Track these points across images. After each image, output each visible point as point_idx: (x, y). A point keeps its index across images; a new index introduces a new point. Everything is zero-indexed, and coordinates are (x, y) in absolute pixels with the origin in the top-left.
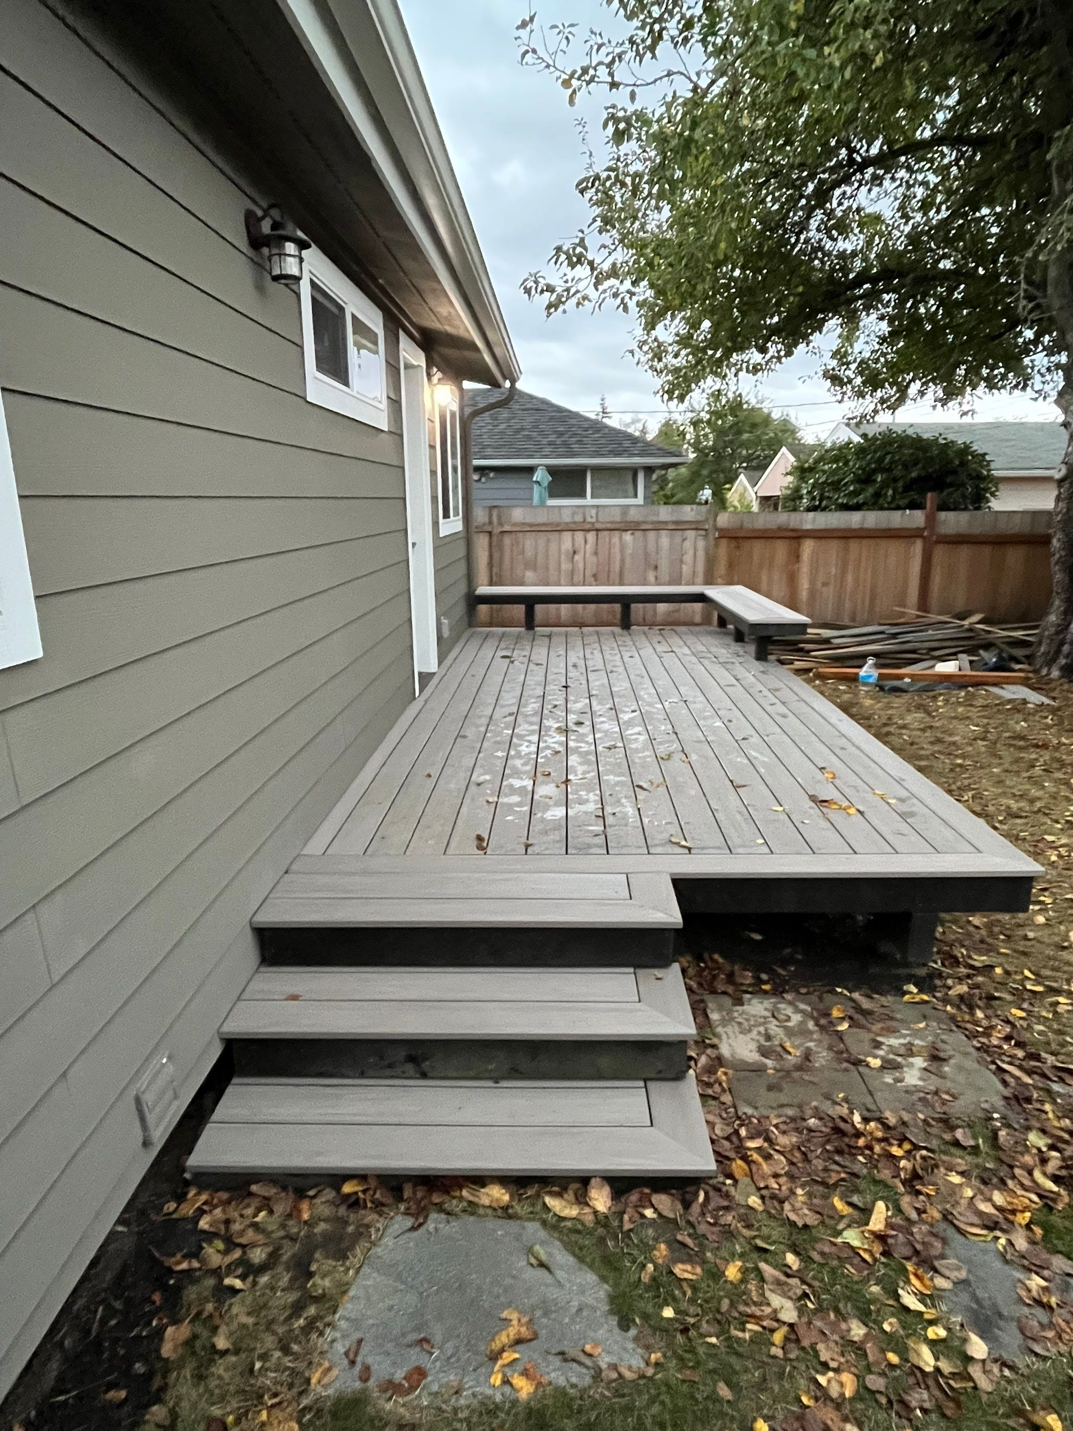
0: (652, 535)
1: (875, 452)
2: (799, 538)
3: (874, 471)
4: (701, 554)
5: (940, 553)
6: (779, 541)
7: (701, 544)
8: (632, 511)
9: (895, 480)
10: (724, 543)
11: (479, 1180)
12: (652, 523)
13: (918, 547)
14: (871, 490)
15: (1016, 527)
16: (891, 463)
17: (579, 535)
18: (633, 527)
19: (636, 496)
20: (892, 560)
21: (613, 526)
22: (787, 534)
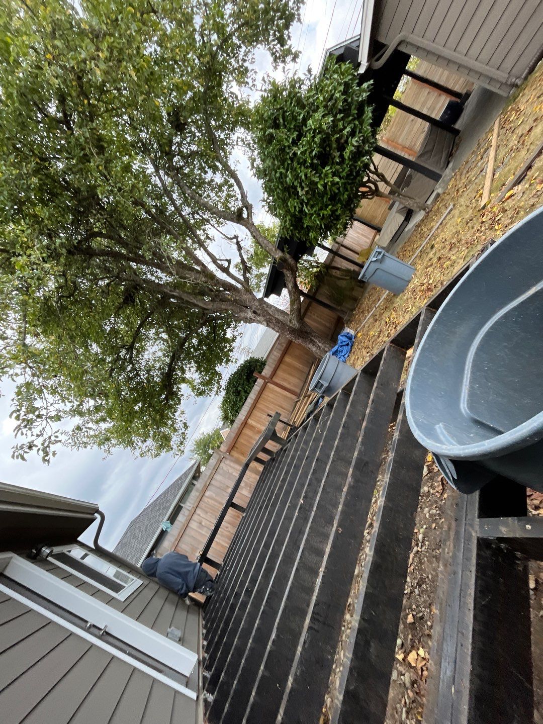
0: (212, 482)
1: (231, 387)
4: (232, 464)
7: (228, 462)
9: (243, 384)
10: (233, 453)
21: (200, 498)
22: (243, 426)
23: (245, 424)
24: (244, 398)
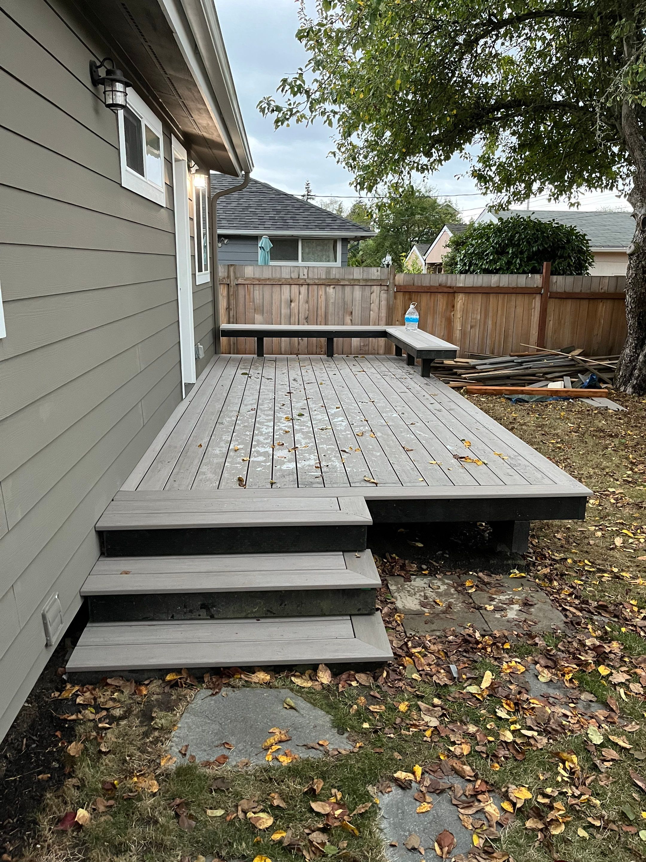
0: (348, 289)
1: (508, 232)
2: (455, 292)
3: (507, 246)
4: (384, 303)
5: (552, 305)
6: (440, 296)
7: (384, 296)
8: (334, 272)
9: (522, 253)
10: (400, 296)
11: (250, 669)
12: (349, 280)
13: (537, 302)
14: (504, 259)
15: (605, 287)
16: (519, 240)
17: (295, 288)
18: (335, 283)
19: (336, 261)
20: (519, 310)
21: (321, 282)
23: (452, 291)
24: (497, 266)
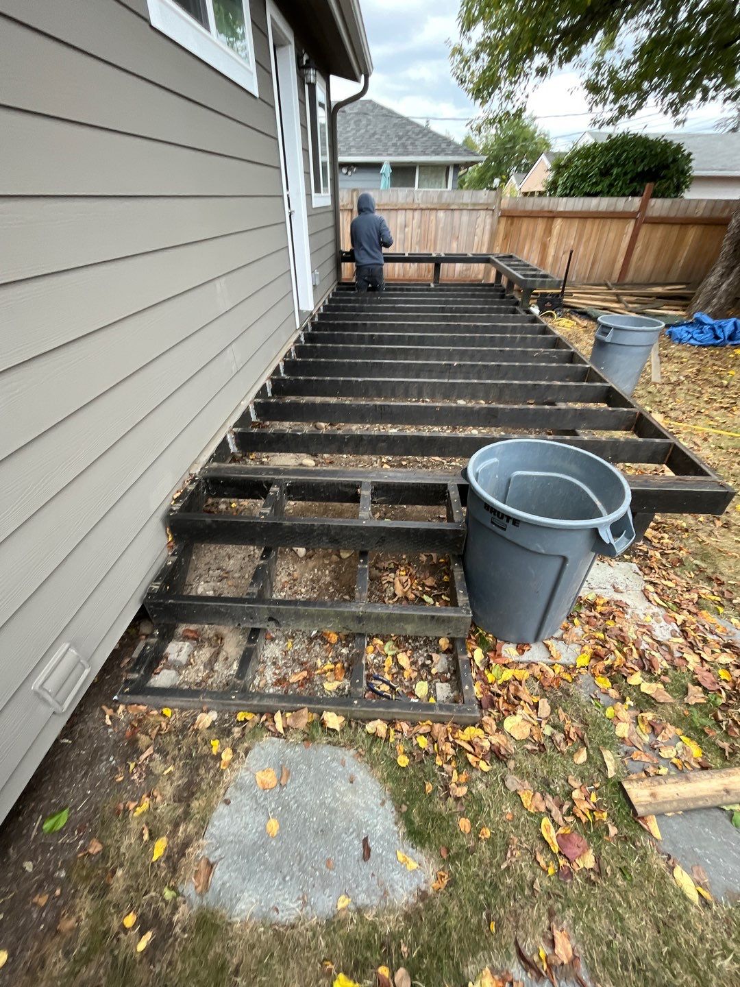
0: (457, 214)
2: (554, 217)
3: (612, 166)
4: (488, 228)
5: (644, 231)
6: (540, 220)
7: (489, 221)
8: (445, 195)
9: (626, 174)
10: (503, 221)
12: (458, 204)
13: (631, 226)
14: (607, 182)
15: (699, 213)
16: (626, 159)
17: (410, 213)
19: (447, 187)
20: (612, 235)
22: (546, 215)
23: (552, 216)
24: (599, 188)
